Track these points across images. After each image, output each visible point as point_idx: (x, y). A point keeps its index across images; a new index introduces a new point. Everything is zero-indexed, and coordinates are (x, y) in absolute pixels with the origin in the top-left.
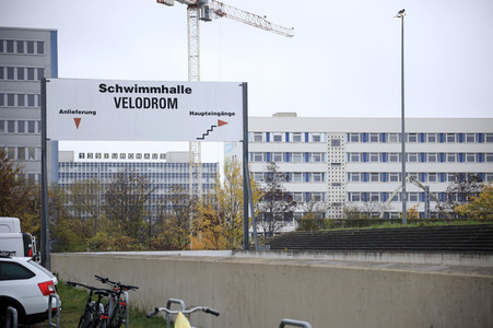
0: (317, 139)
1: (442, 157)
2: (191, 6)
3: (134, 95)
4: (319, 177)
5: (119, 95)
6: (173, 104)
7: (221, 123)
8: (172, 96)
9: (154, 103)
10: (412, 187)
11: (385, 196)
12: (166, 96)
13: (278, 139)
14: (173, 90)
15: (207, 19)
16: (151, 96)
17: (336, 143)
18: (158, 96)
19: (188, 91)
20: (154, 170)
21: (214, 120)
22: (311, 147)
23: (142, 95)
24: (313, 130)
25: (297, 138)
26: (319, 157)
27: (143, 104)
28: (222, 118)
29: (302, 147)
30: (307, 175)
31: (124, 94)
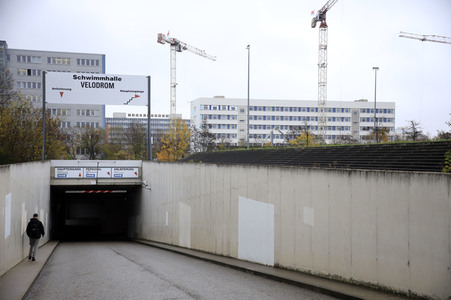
0: (233, 109)
1: (291, 118)
2: (172, 45)
3: (91, 81)
4: (234, 126)
5: (83, 81)
6: (112, 86)
7: (137, 96)
8: (111, 82)
9: (102, 85)
10: (276, 132)
11: (264, 136)
12: (108, 82)
13: (215, 108)
14: (112, 79)
15: (180, 51)
16: (100, 81)
17: (242, 111)
18: (104, 82)
19: (120, 79)
20: (163, 122)
21: (133, 94)
22: (230, 113)
23: (96, 81)
24: (231, 104)
25: (224, 108)
26: (234, 117)
27: (96, 86)
28: (137, 94)
29: (226, 112)
30: (228, 125)
31: (86, 80)
